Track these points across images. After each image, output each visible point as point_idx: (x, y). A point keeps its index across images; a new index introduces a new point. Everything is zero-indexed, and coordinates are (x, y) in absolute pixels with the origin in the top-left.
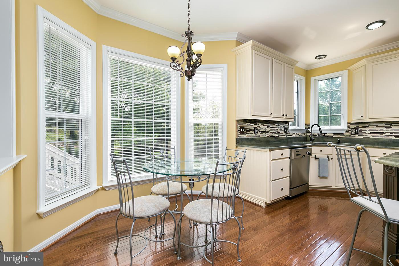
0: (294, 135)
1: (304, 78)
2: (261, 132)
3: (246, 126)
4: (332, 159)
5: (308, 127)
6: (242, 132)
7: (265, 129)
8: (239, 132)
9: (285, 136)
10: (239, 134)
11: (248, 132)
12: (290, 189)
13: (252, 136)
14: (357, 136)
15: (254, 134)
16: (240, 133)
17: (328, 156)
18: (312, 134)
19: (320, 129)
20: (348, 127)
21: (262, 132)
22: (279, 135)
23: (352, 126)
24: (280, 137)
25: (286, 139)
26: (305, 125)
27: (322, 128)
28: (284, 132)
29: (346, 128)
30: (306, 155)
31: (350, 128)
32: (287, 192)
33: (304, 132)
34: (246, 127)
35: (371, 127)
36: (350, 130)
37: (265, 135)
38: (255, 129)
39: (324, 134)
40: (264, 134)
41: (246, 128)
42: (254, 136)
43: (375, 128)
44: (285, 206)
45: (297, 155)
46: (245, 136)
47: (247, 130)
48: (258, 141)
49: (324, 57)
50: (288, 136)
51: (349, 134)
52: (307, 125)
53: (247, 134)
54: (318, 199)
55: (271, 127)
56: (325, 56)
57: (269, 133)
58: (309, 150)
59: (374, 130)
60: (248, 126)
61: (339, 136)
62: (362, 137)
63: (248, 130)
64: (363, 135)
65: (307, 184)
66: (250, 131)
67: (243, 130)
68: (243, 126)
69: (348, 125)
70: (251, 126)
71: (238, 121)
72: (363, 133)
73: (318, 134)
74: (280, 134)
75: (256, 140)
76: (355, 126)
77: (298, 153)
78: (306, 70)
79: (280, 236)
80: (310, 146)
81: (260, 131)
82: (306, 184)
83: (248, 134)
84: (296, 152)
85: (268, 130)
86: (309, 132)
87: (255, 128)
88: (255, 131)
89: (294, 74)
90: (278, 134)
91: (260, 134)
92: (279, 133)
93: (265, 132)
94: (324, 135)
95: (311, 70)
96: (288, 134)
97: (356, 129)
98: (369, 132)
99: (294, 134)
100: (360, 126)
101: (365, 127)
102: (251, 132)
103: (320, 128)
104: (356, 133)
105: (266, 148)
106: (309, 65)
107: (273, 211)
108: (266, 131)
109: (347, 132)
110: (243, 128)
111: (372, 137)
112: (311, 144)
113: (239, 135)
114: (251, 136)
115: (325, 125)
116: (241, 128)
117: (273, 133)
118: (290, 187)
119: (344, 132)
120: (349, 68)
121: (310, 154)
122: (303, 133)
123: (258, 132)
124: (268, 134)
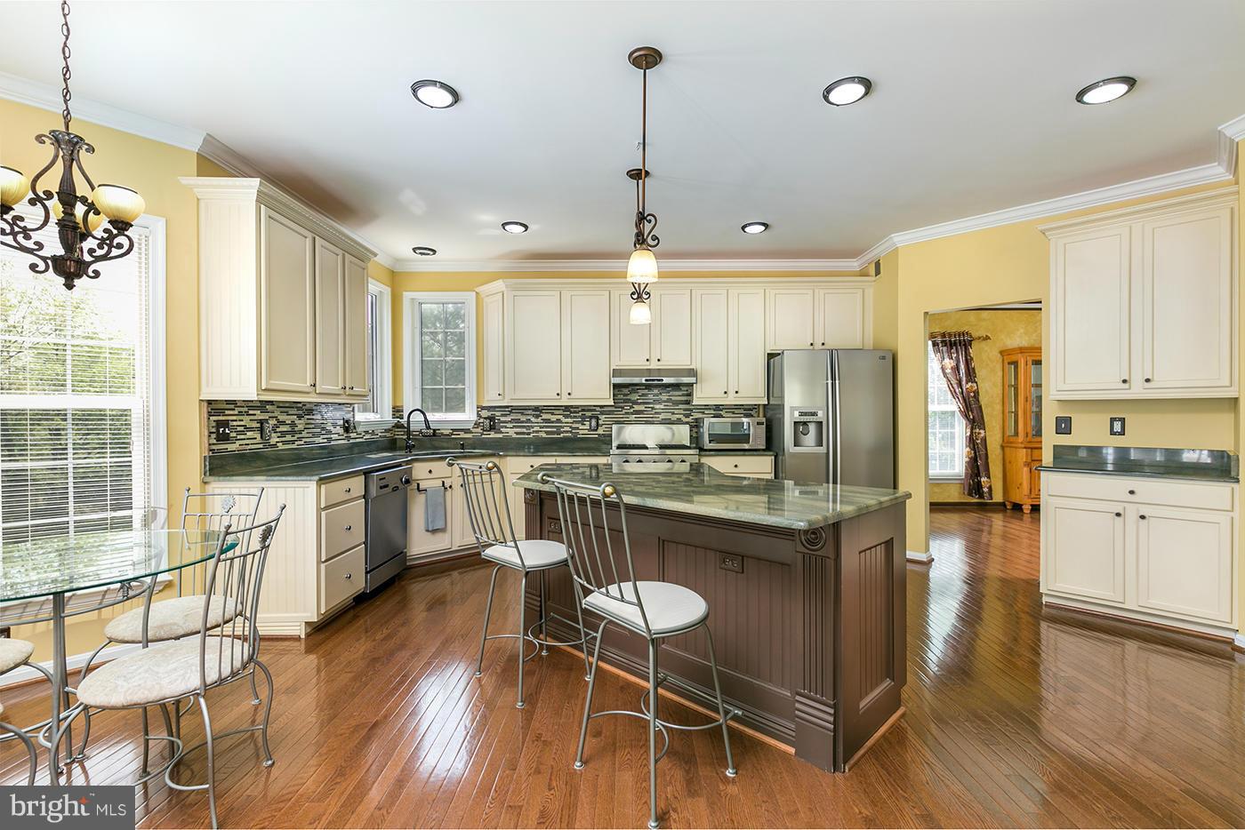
0: (368, 436)
1: (387, 291)
2: (279, 434)
3: (234, 418)
4: (450, 487)
5: (398, 414)
6: (223, 438)
7: (293, 424)
8: (214, 436)
9: (345, 442)
10: (214, 444)
11: (242, 437)
12: (367, 573)
13: (253, 447)
14: (493, 435)
15: (259, 439)
16: (215, 442)
17: (443, 482)
18: (409, 432)
19: (426, 421)
20: (479, 415)
21: (283, 434)
22: (330, 440)
23: (485, 413)
24: (332, 443)
25: (347, 449)
26: (391, 410)
27: (430, 417)
28: (341, 431)
29: (474, 417)
30: (401, 486)
31: (481, 417)
32: (359, 584)
33: (389, 426)
34: (236, 421)
35: (513, 416)
36: (482, 420)
37: (293, 442)
38: (262, 424)
39: (434, 430)
40: (289, 438)
41: (235, 423)
42: (261, 446)
43: (519, 417)
44: (356, 617)
45: (381, 488)
46: (231, 447)
47: (239, 429)
48: (273, 459)
49: (432, 253)
50: (351, 441)
51: (479, 430)
52: (397, 411)
53: (238, 443)
54: (424, 584)
55: (307, 417)
56: (434, 252)
57: (304, 434)
58: (406, 473)
59: (518, 421)
60: (241, 418)
61: (463, 435)
62: (501, 436)
63: (242, 429)
64: (501, 432)
65: (402, 553)
66: (248, 433)
67: (227, 431)
68: (224, 418)
69: (478, 411)
70: (252, 417)
71: (210, 402)
72: (502, 427)
73: (421, 432)
74: (332, 436)
75: (267, 458)
76: (489, 414)
77: (383, 483)
78: (393, 272)
79: (354, 679)
80: (408, 463)
81: (278, 430)
82: (399, 554)
83: (241, 442)
84: (380, 479)
85: (300, 427)
86: (402, 426)
87: (261, 422)
88: (262, 430)
89: (367, 280)
90: (329, 436)
91: (278, 440)
92: (330, 432)
93: (293, 433)
94: (434, 434)
95: (404, 272)
96: (353, 435)
97: (491, 419)
98: (511, 425)
99: (367, 432)
100: (497, 414)
101: (505, 415)
102: (250, 434)
103: (425, 418)
104: (492, 428)
105: (309, 478)
106: (398, 260)
107: (328, 638)
108: (296, 429)
109: (477, 425)
110: (225, 424)
111: (515, 436)
112: (409, 458)
113: (214, 447)
114: (249, 447)
115: (434, 410)
116: (219, 424)
117: (314, 435)
118: (366, 568)
119: (470, 426)
120: (477, 290)
121: (408, 482)
122: (387, 431)
123: (273, 435)
124: (300, 439)
